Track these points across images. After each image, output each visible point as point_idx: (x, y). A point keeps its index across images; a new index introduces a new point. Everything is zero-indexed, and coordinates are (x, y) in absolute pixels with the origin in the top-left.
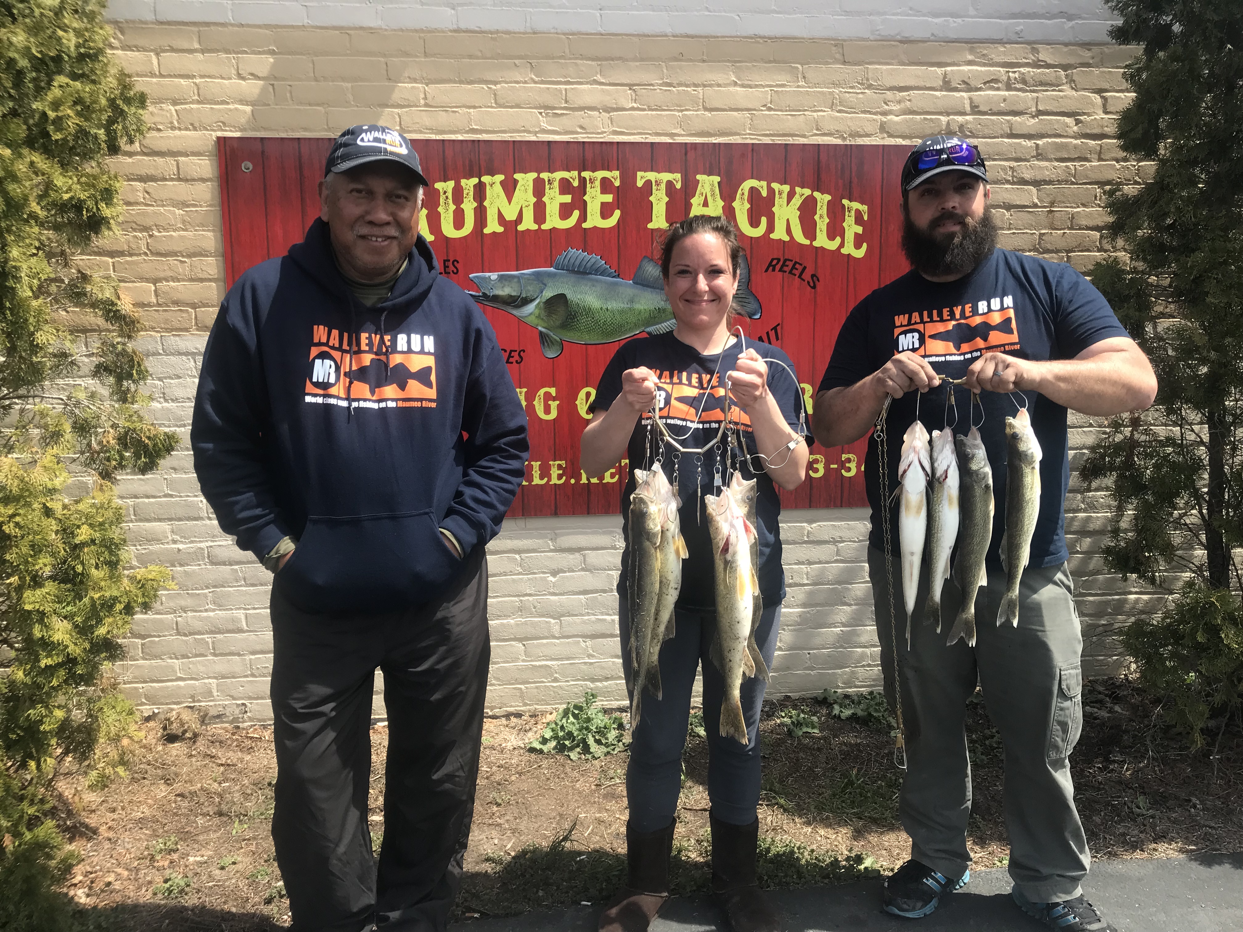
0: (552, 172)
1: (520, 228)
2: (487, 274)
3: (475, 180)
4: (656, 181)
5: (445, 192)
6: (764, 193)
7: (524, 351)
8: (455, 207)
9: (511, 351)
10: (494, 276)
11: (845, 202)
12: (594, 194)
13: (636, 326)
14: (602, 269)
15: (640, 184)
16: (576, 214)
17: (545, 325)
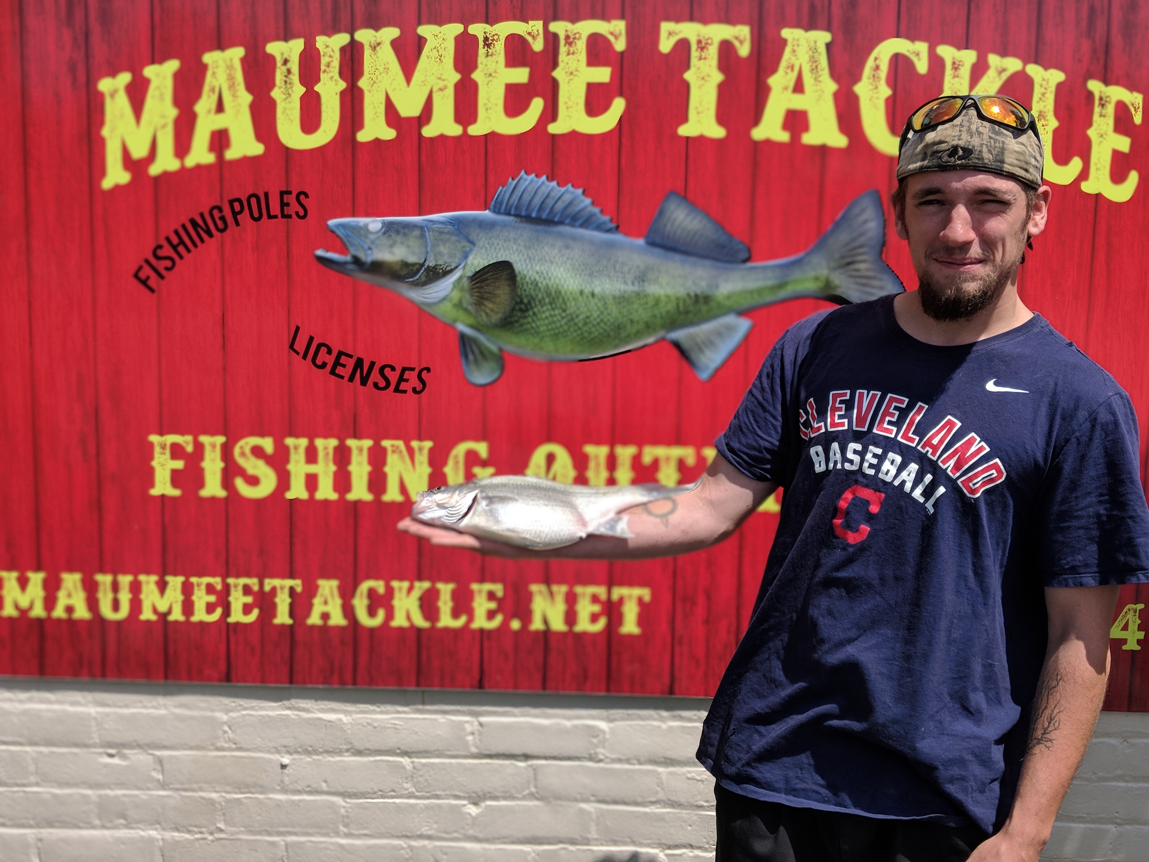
0: (490, 20)
1: (429, 131)
2: (362, 221)
3: (342, 39)
4: (699, 42)
5: (286, 62)
6: (922, 66)
7: (428, 370)
8: (303, 90)
9: (404, 369)
10: (374, 224)
11: (1095, 86)
12: (573, 66)
13: (649, 327)
14: (585, 214)
15: (666, 46)
16: (537, 105)
17: (471, 320)
